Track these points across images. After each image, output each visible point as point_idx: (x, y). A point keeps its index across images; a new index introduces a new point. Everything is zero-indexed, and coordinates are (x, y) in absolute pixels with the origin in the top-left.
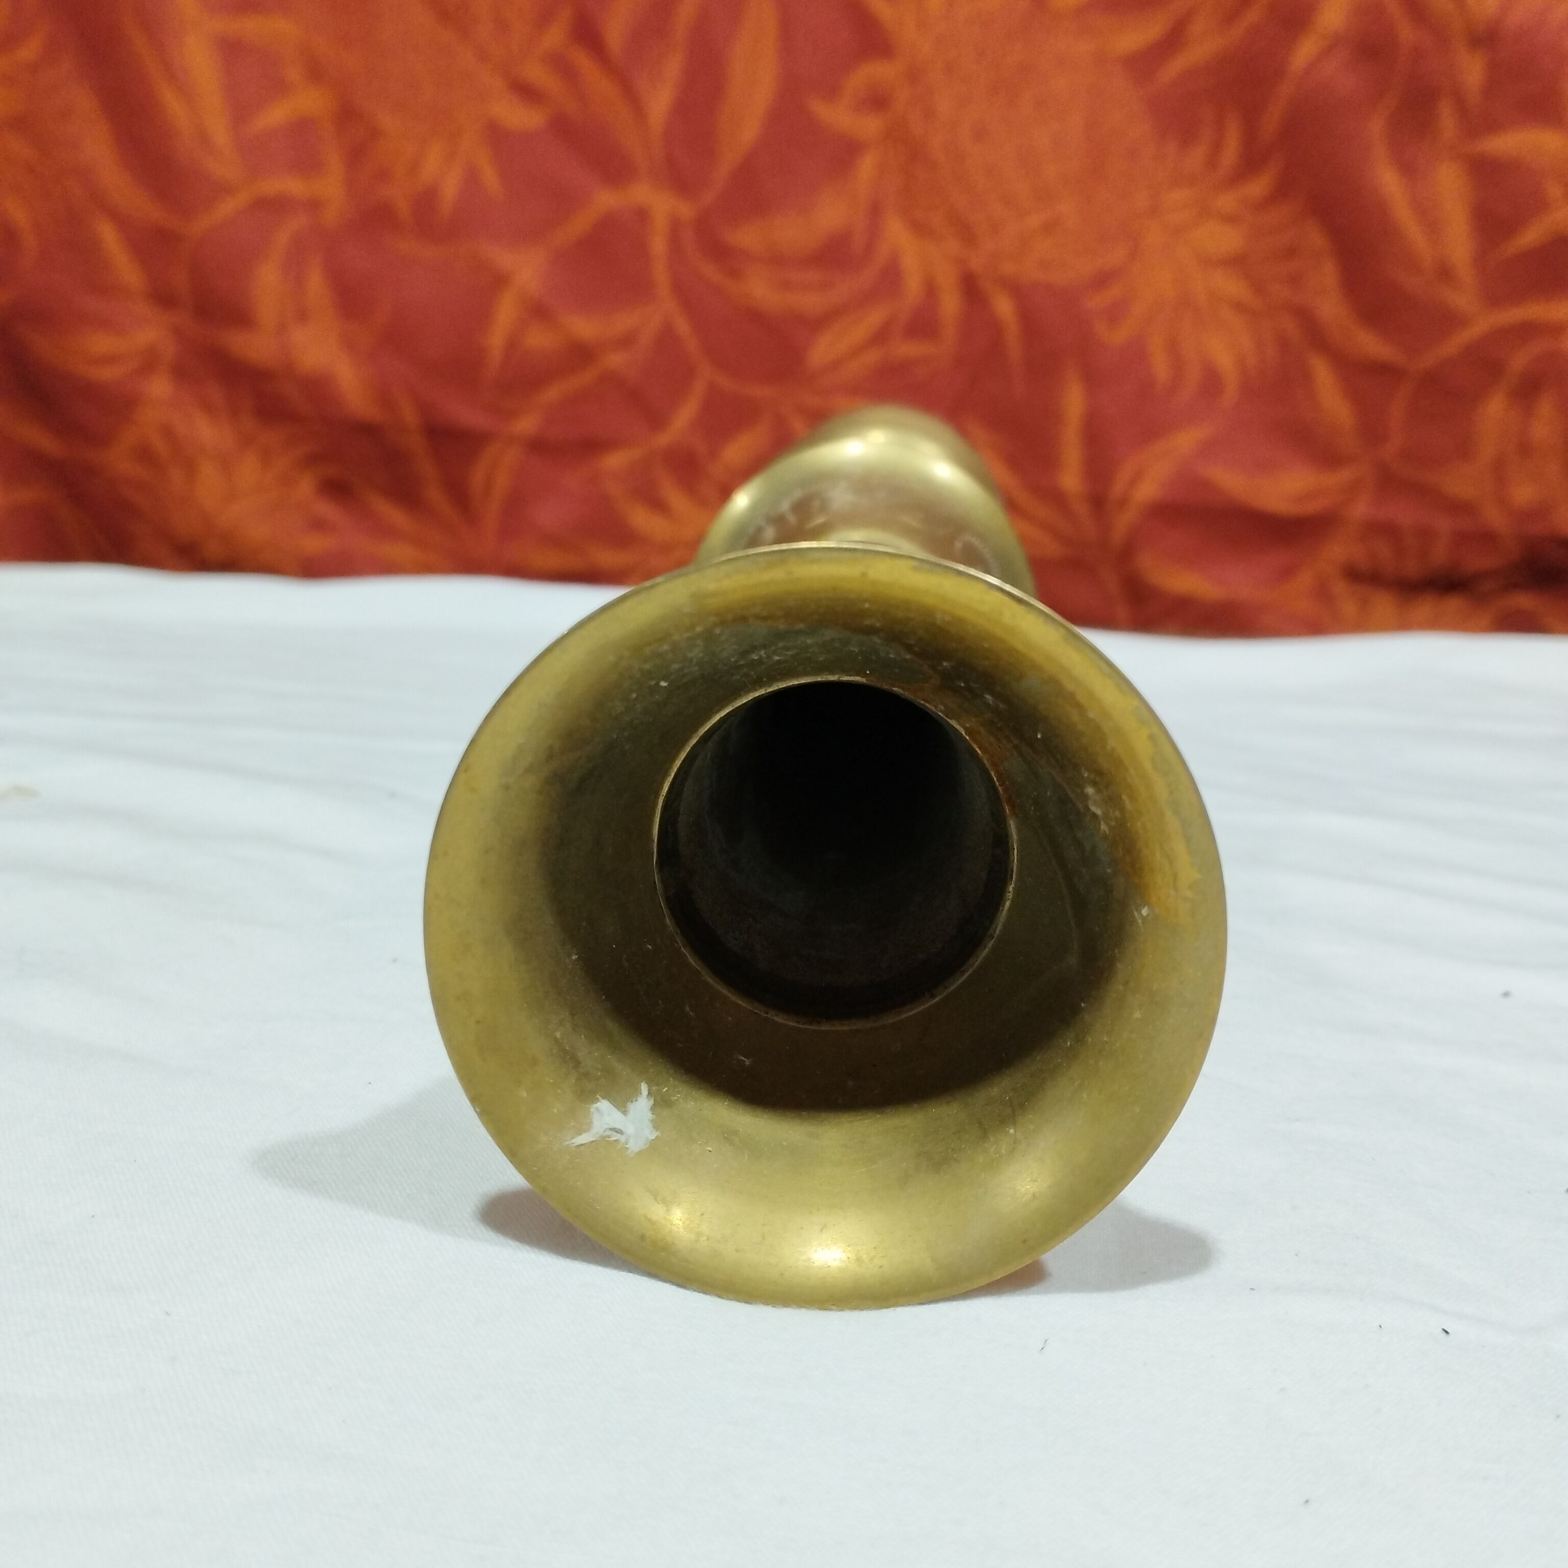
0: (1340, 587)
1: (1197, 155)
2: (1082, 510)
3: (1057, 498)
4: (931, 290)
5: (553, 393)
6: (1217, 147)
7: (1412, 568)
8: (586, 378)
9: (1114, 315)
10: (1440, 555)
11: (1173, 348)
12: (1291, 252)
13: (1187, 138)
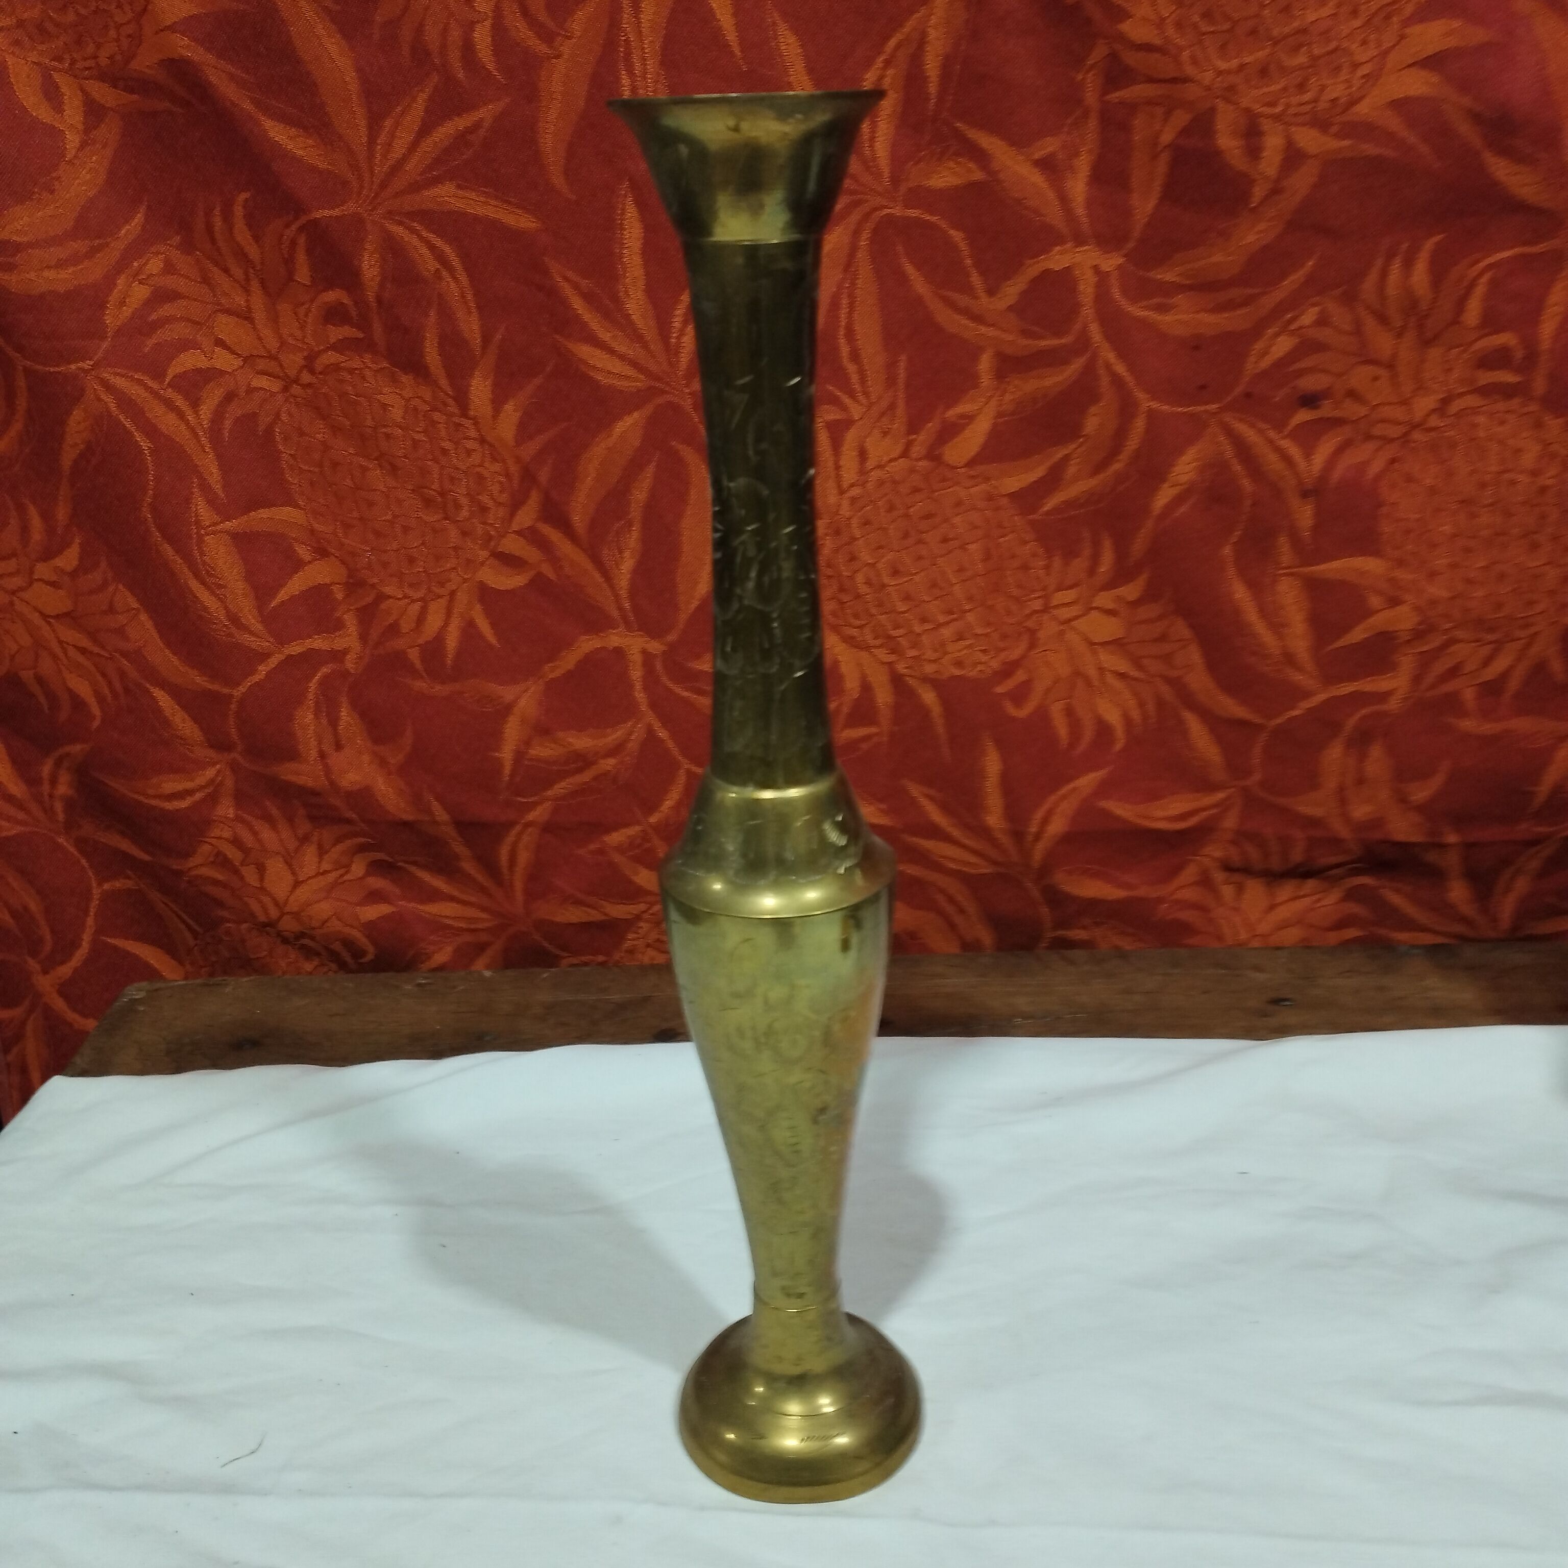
0: (1219, 876)
1: (1080, 564)
2: (1005, 841)
3: (984, 833)
4: (866, 687)
5: (560, 788)
6: (1095, 559)
7: (1275, 863)
8: (586, 777)
9: (1019, 695)
10: (1297, 855)
11: (1069, 712)
12: (1162, 638)
13: (1070, 554)
